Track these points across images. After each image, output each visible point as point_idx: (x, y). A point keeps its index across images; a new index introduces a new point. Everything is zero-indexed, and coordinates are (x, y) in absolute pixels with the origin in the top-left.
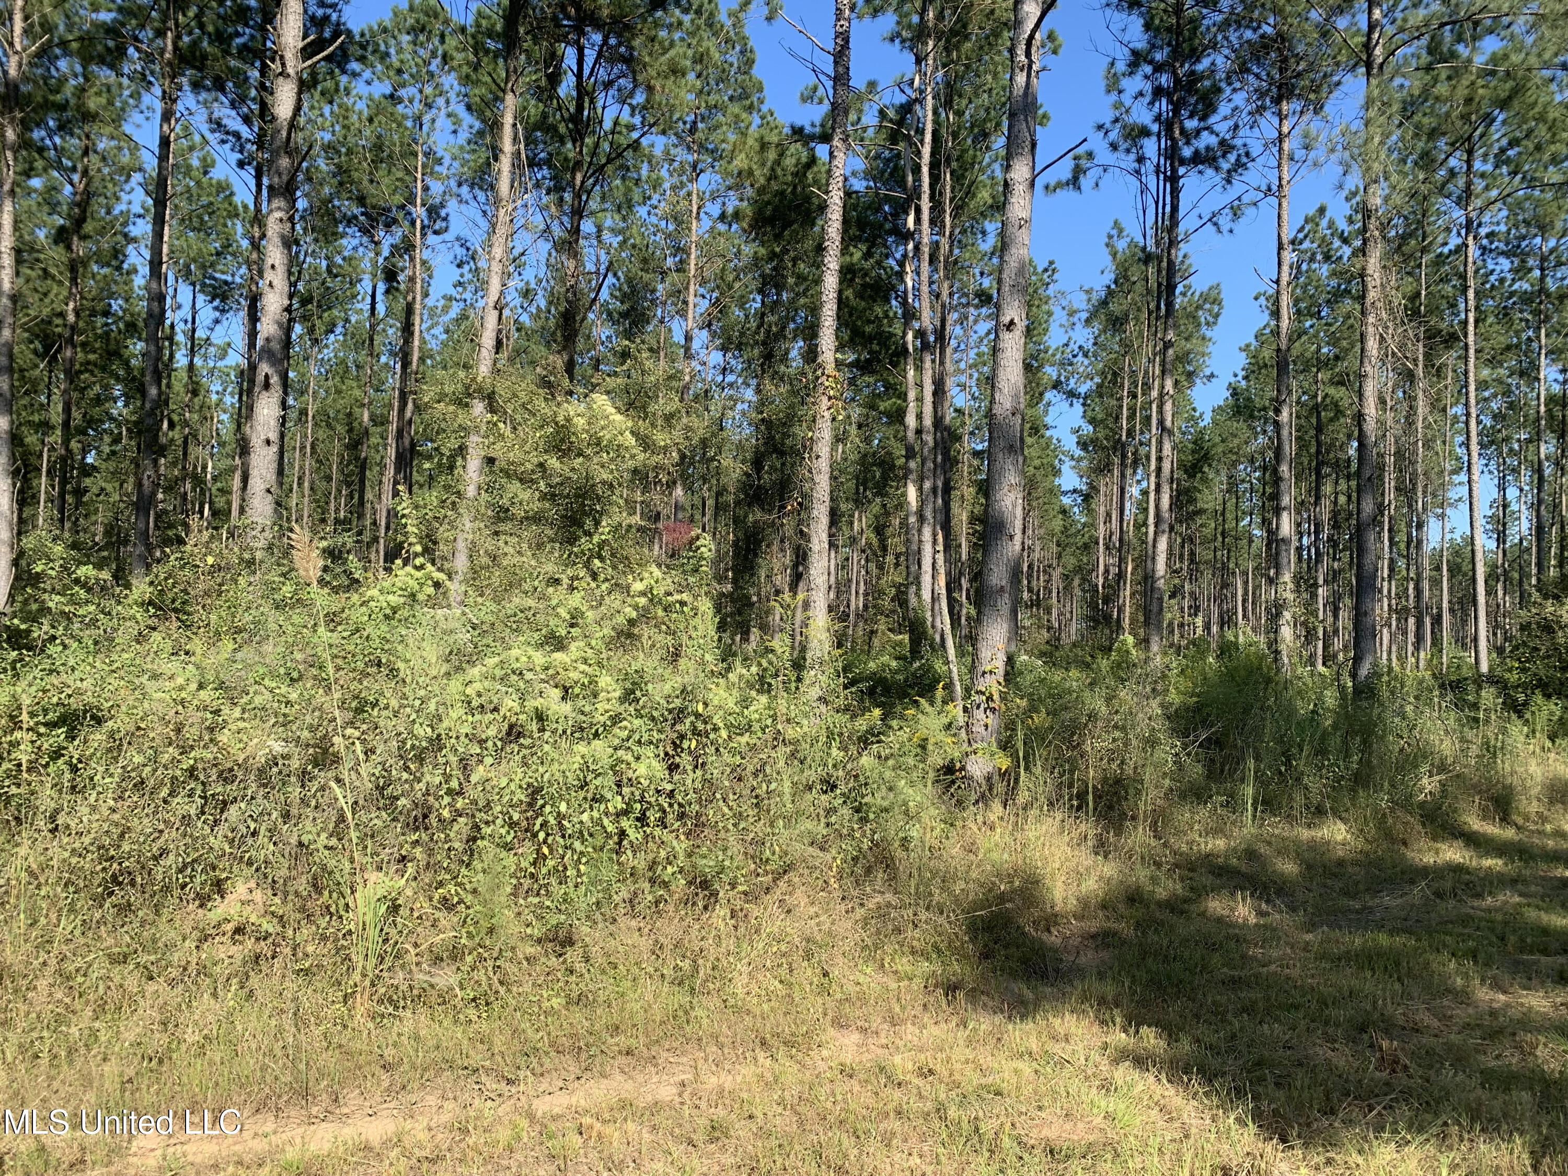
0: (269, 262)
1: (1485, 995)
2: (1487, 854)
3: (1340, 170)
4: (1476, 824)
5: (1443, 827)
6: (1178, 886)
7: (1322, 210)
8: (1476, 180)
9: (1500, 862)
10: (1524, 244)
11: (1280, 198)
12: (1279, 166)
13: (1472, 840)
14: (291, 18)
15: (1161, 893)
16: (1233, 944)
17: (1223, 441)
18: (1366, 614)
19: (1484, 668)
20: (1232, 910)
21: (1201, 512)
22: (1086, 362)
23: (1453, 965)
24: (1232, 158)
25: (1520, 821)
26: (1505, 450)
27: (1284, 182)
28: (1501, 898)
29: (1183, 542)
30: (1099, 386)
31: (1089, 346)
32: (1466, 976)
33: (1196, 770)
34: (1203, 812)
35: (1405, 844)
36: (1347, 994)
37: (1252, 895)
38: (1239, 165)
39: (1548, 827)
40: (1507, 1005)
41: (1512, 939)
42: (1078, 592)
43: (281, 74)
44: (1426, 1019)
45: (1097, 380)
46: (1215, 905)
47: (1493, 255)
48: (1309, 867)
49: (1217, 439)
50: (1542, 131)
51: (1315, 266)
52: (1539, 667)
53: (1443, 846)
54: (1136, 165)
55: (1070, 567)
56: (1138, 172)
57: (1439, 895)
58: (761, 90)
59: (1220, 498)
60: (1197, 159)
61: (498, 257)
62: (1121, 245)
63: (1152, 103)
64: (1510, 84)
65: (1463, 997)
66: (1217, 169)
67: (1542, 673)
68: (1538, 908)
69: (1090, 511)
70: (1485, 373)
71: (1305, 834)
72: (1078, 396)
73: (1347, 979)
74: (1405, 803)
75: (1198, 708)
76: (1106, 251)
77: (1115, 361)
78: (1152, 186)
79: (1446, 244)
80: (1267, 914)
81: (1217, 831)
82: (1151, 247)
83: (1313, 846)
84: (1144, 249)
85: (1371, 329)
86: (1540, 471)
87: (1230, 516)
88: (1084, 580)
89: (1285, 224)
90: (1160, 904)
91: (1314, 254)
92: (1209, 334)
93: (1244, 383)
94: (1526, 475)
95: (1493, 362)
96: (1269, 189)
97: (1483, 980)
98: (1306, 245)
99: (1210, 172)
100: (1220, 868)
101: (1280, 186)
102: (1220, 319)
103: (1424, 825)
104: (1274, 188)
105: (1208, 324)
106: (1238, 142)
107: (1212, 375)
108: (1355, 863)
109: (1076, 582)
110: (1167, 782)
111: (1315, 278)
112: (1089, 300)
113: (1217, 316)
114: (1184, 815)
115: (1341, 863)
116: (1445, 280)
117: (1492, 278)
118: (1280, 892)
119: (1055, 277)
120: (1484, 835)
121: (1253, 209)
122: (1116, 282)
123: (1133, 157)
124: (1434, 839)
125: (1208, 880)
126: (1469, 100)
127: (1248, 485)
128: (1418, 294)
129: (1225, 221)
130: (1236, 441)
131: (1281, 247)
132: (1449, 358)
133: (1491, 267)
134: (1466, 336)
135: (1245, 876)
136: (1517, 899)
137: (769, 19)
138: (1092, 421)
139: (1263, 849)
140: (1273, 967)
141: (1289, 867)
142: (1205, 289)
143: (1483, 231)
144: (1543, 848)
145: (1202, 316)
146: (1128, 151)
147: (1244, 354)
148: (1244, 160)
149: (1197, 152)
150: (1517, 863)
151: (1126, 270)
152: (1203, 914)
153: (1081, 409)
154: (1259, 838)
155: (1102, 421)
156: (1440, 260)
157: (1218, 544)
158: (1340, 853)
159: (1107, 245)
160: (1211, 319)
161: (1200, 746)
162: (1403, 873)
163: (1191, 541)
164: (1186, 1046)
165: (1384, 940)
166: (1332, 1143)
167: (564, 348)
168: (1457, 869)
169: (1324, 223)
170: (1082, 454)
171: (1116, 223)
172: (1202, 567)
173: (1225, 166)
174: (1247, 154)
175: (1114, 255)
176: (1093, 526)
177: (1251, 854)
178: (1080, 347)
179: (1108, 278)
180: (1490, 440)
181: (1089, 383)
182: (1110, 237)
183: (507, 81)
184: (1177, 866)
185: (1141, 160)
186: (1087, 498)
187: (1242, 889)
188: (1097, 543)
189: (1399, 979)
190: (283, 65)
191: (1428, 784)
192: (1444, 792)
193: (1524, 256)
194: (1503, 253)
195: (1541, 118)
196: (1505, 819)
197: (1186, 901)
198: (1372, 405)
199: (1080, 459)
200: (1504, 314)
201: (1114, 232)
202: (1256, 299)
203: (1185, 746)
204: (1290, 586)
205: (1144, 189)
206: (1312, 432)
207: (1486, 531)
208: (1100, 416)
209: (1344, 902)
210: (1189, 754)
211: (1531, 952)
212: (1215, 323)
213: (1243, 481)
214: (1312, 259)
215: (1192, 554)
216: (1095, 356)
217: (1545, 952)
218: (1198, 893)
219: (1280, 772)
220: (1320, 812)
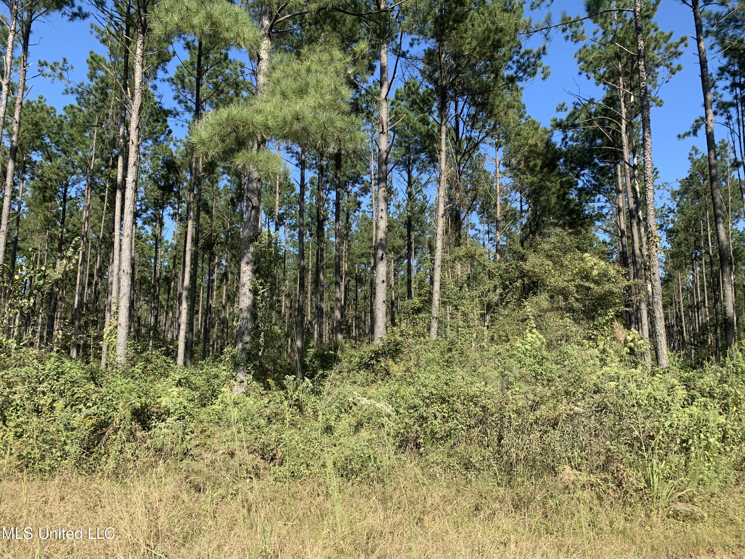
0: (381, 208)
14: (384, 110)
43: (381, 133)
58: (524, 108)
61: (442, 195)
63: (732, 91)
78: (737, 130)
119: (658, 175)
123: (725, 116)
137: (543, 79)
146: (722, 114)
159: (689, 159)
167: (456, 230)
182: (691, 154)
183: (442, 121)
185: (729, 118)
190: (383, 129)
201: (693, 152)
205: (732, 132)
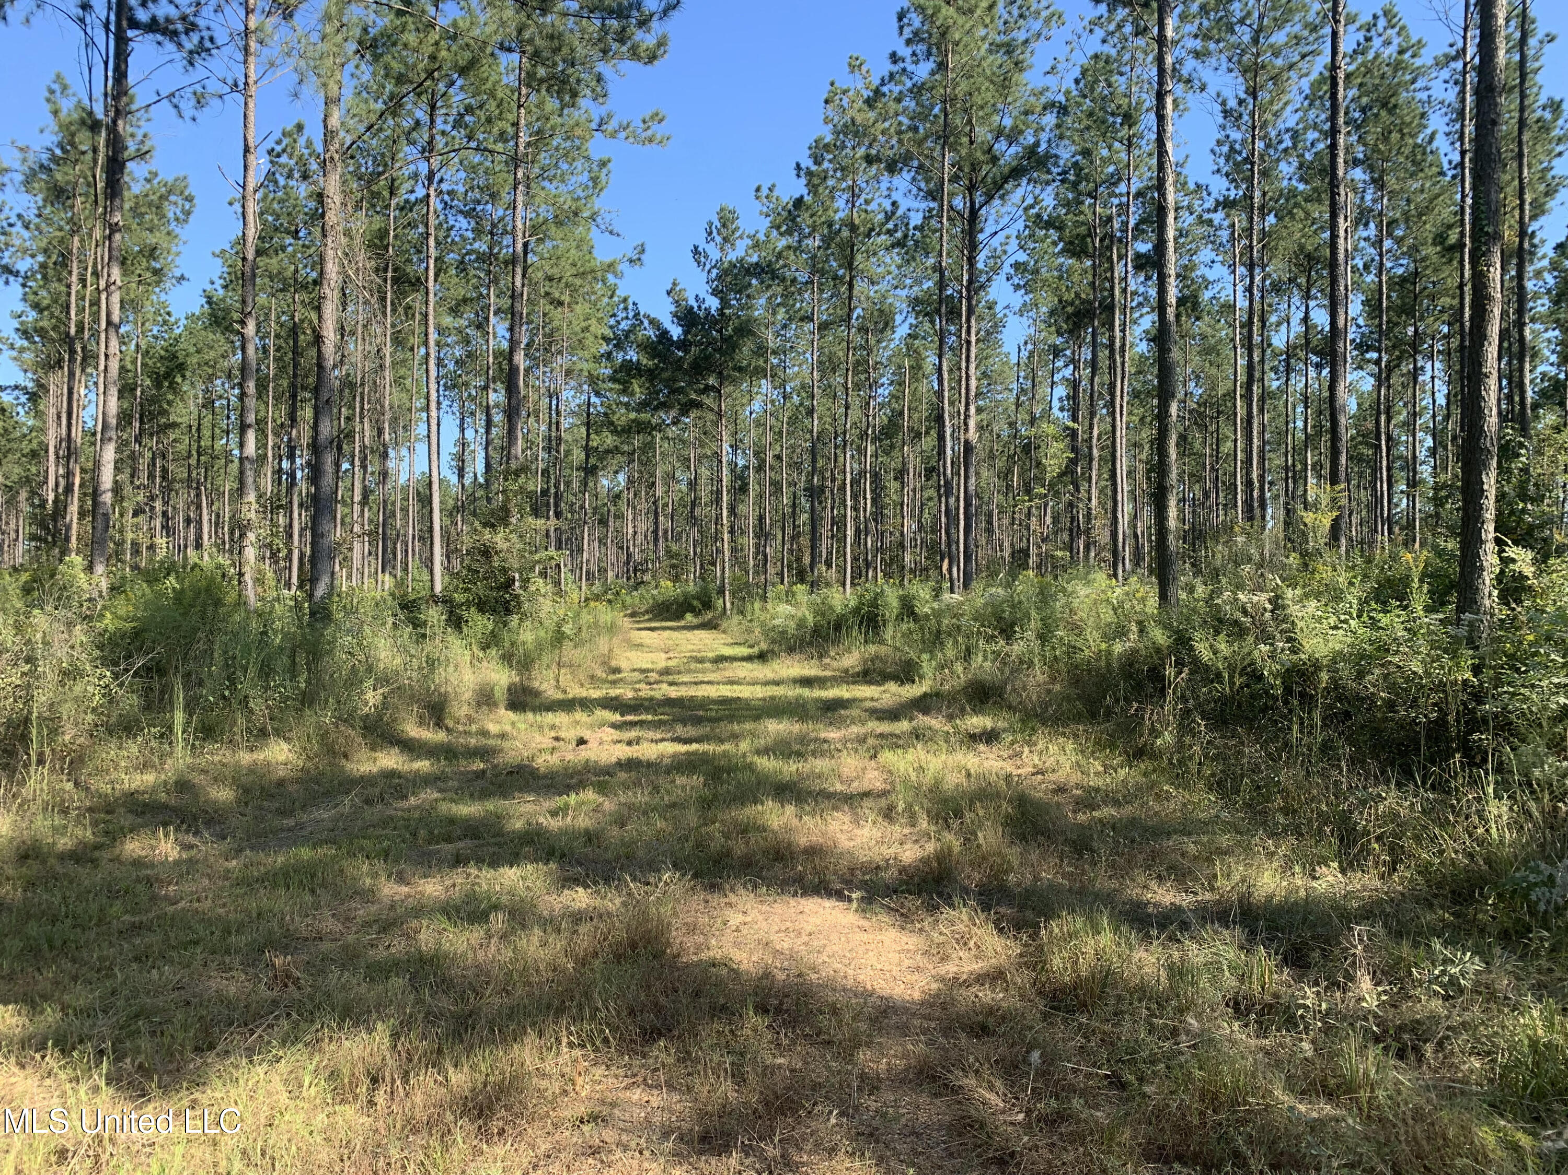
1: (390, 890)
2: (419, 757)
3: (296, 78)
4: (413, 730)
5: (383, 736)
6: (89, 833)
7: (300, 127)
8: (438, 137)
9: (427, 763)
10: (479, 208)
11: (247, 97)
12: (245, 62)
13: (409, 747)
15: (64, 843)
16: (140, 888)
17: (198, 352)
18: (323, 535)
19: (438, 588)
20: (153, 848)
21: (175, 425)
22: (26, 234)
23: (365, 868)
24: (195, 38)
25: (451, 724)
26: (465, 395)
27: (251, 81)
28: (423, 796)
29: (153, 459)
30: (43, 266)
31: (31, 215)
32: (375, 876)
33: (130, 702)
34: (133, 748)
35: (346, 756)
36: (254, 915)
37: (177, 830)
38: (201, 49)
39: (474, 728)
40: (408, 896)
41: (422, 833)
42: (26, 508)
44: (330, 925)
45: (41, 258)
46: (133, 847)
47: (453, 211)
48: (246, 791)
49: (192, 349)
50: (492, 105)
51: (292, 183)
52: (480, 588)
53: (379, 754)
54: (80, 12)
55: (15, 478)
56: (82, 20)
57: (368, 802)
59: (195, 416)
60: (153, 26)
62: (67, 106)
64: (468, 55)
65: (369, 896)
66: (180, 45)
67: (481, 593)
68: (452, 801)
69: (39, 414)
70: (448, 321)
71: (245, 758)
72: (17, 274)
73: (262, 899)
74: (346, 718)
75: (137, 634)
76: (48, 107)
77: (62, 241)
79: (412, 191)
80: (191, 847)
81: (145, 767)
82: (99, 112)
83: (252, 770)
84: (91, 114)
85: (330, 253)
86: (488, 415)
87: (206, 433)
88: (33, 493)
89: (251, 126)
90: (63, 857)
91: (291, 170)
92: (178, 230)
93: (221, 292)
94: (481, 417)
95: (455, 311)
96: (236, 85)
97: (389, 876)
98: (284, 159)
99: (170, 46)
100: (146, 805)
101: (246, 84)
102: (192, 218)
103: (364, 737)
104: (242, 86)
105: (177, 219)
106: (201, 23)
107: (182, 277)
108: (296, 781)
109: (23, 495)
110: (90, 717)
111: (293, 196)
112: (24, 160)
113: (188, 213)
114: (110, 752)
115: (281, 783)
116: (411, 225)
117: (453, 233)
118: (209, 823)
120: (418, 740)
121: (219, 101)
122: (61, 146)
124: (373, 749)
125: (127, 821)
126: (433, 58)
127: (225, 402)
128: (387, 232)
129: (187, 106)
130: (212, 354)
131: (247, 150)
132: (414, 299)
133: (451, 223)
134: (427, 280)
135: (174, 810)
136: (436, 795)
138: (36, 306)
139: (198, 779)
140: (182, 904)
141: (224, 794)
142: (170, 180)
143: (445, 187)
144: (466, 746)
145: (170, 211)
147: (219, 261)
148: (208, 44)
149: (154, 19)
150: (443, 762)
151: (73, 135)
152: (117, 860)
153: (20, 290)
154: (192, 768)
155: (48, 307)
156: (406, 207)
157: (193, 461)
158: (281, 773)
160: (181, 216)
161: (136, 674)
162: (340, 784)
163: (164, 457)
164: (51, 1015)
165: (306, 853)
166: (198, 1083)
168: (390, 775)
169: (302, 141)
170: (26, 343)
171: (58, 76)
172: (177, 486)
173: (189, 46)
174: (211, 39)
175: (55, 113)
176: (43, 430)
177: (183, 786)
178: (19, 216)
179: (51, 138)
180: (453, 384)
181: (29, 260)
184: (90, 810)
186: (34, 397)
187: (165, 825)
188: (47, 451)
189: (313, 891)
191: (372, 698)
192: (385, 705)
193: (478, 219)
194: (461, 212)
195: (492, 95)
196: (439, 724)
197: (97, 847)
198: (331, 329)
199: (22, 350)
200: (462, 267)
202: (231, 204)
203: (116, 676)
204: (255, 506)
206: (290, 355)
207: (451, 467)
208: (46, 302)
209: (277, 822)
210: (121, 685)
211: (438, 843)
212: (186, 221)
213: (221, 397)
214: (290, 176)
215: (164, 470)
216: (38, 228)
217: (449, 839)
218: (113, 836)
219: (224, 697)
220: (263, 734)
